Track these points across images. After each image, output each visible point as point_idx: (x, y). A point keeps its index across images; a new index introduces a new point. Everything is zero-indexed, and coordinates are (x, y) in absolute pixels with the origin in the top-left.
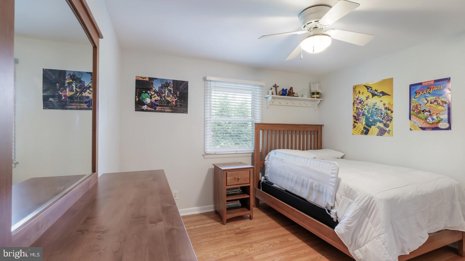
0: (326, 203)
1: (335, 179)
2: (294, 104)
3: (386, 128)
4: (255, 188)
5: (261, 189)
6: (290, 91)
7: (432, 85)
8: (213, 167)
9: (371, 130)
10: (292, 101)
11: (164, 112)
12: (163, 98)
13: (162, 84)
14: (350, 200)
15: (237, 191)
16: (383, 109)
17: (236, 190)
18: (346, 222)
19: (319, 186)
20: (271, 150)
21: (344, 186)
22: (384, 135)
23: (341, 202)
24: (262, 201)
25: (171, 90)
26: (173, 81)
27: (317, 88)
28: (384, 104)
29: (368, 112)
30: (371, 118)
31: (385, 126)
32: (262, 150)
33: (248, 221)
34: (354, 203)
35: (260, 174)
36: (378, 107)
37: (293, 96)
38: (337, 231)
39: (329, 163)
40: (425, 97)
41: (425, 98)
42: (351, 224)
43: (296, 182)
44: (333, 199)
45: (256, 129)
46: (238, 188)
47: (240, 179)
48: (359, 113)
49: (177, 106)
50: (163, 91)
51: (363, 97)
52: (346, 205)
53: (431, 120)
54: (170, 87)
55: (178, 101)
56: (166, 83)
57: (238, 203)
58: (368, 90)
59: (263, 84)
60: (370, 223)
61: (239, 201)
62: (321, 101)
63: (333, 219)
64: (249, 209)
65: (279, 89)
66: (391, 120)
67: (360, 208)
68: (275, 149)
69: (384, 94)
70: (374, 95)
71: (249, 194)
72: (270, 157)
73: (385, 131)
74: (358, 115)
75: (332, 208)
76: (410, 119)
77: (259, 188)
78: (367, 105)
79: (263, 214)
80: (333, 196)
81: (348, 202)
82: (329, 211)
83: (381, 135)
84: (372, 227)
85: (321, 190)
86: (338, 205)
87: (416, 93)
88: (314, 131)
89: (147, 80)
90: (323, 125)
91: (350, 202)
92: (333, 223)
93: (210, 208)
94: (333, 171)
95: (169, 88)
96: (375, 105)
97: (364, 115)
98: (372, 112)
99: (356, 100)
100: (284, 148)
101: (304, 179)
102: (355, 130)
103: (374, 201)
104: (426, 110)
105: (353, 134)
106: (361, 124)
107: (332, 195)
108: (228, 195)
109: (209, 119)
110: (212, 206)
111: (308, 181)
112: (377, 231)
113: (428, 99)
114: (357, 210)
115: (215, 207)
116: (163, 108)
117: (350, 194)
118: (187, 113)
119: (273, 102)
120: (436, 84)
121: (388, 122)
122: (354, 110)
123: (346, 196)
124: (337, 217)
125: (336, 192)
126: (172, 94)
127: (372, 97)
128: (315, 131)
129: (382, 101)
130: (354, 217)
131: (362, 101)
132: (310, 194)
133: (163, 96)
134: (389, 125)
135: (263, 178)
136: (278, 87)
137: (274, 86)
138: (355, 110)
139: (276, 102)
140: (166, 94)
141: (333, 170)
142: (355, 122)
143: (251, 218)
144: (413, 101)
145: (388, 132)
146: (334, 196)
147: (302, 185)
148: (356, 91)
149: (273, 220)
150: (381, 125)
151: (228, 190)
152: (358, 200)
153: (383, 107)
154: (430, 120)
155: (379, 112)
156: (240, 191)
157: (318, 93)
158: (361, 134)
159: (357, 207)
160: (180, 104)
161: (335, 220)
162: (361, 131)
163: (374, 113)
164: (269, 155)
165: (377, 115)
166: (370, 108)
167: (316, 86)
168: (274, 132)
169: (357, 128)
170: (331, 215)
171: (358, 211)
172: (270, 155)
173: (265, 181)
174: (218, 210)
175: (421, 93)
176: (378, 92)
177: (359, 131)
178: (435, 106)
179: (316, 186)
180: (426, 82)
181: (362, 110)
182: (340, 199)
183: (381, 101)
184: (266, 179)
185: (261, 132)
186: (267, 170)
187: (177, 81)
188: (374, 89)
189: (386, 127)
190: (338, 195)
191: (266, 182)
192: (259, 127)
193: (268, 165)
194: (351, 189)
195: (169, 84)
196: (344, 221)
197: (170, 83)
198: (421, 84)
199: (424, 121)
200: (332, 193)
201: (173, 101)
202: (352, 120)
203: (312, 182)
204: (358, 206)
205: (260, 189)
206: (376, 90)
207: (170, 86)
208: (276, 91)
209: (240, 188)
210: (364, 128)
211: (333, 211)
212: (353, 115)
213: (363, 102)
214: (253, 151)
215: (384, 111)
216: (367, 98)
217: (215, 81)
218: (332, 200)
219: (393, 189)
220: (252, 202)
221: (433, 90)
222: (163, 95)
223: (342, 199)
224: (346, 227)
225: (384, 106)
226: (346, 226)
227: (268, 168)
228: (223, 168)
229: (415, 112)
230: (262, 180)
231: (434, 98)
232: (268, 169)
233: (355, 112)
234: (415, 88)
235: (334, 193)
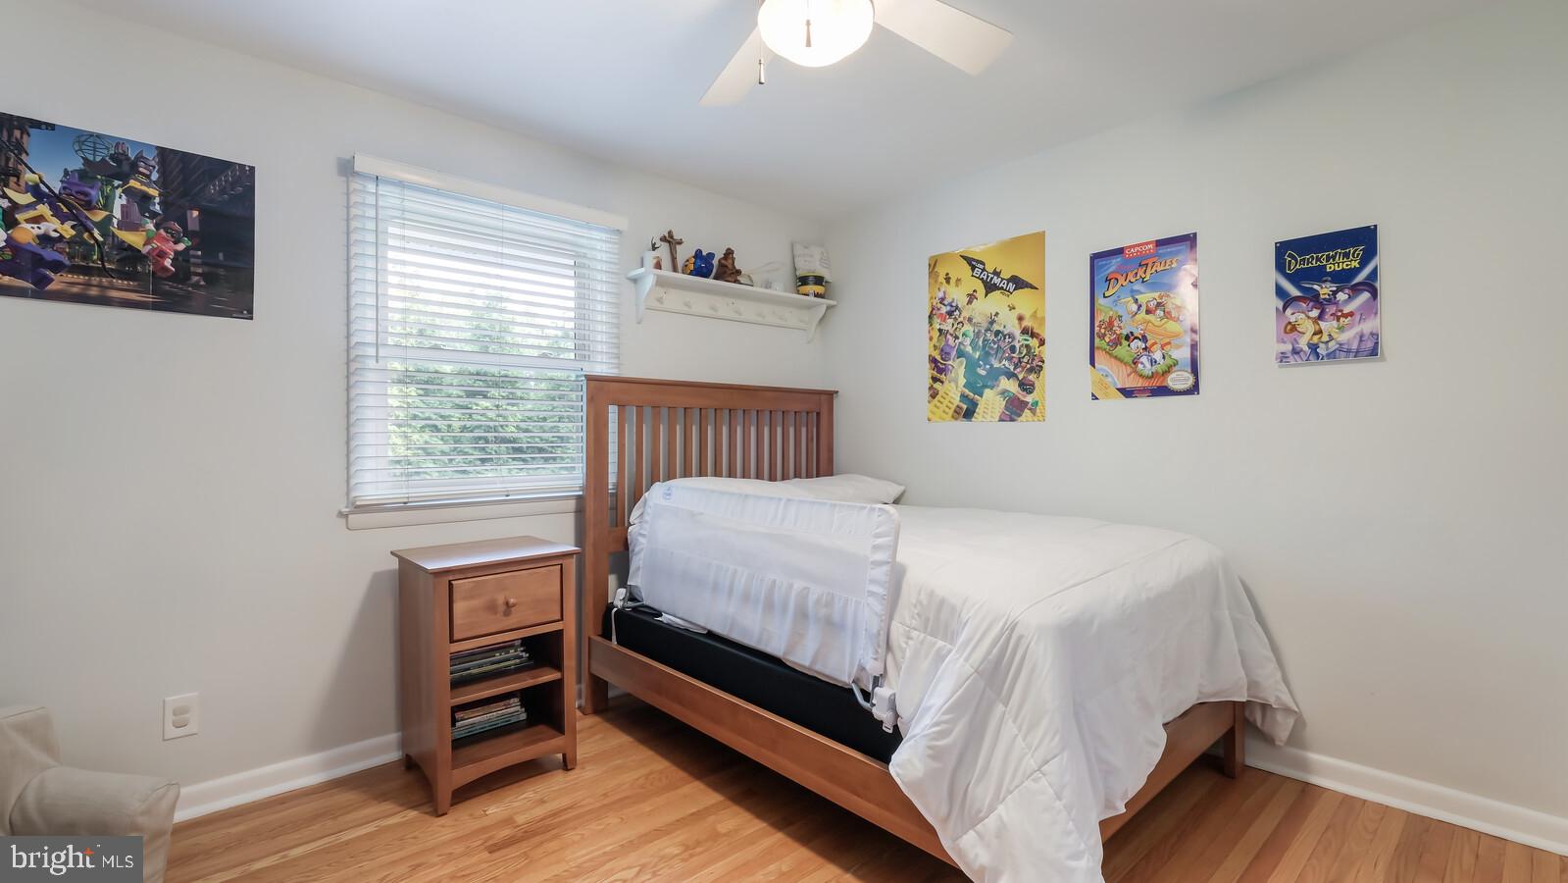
0: (857, 663)
1: (885, 568)
2: (740, 314)
3: (1025, 397)
4: (589, 638)
5: (614, 637)
6: (723, 261)
7: (1153, 256)
8: (394, 564)
9: (982, 403)
10: (730, 300)
11: (103, 301)
12: (96, 233)
13: (91, 158)
14: (940, 643)
15: (508, 660)
16: (1017, 332)
17: (504, 656)
18: (930, 731)
19: (829, 604)
20: (654, 479)
21: (919, 594)
22: (1019, 419)
23: (908, 654)
24: (619, 684)
25: (146, 198)
26: (164, 154)
27: (818, 263)
28: (1020, 319)
29: (973, 344)
30: (981, 363)
31: (1024, 390)
32: (619, 484)
33: (558, 780)
34: (954, 652)
35: (612, 580)
36: (1001, 329)
37: (736, 281)
38: (900, 772)
39: (866, 511)
40: (1133, 292)
41: (1133, 297)
42: (944, 738)
43: (746, 598)
44: (879, 646)
45: (591, 400)
46: (512, 646)
47: (514, 605)
48: (947, 350)
49: (189, 279)
50: (93, 192)
51: (957, 295)
52: (925, 665)
53: (1148, 365)
54: (141, 178)
55: (192, 252)
56: (112, 157)
57: (512, 710)
58: (973, 271)
59: (622, 223)
60: (1011, 720)
61: (515, 701)
62: (829, 308)
63: (882, 722)
64: (559, 728)
65: (685, 253)
66: (1037, 369)
67: (976, 671)
68: (670, 476)
69: (1019, 283)
70: (990, 288)
71: (559, 667)
72: (649, 510)
73: (1023, 405)
74: (945, 354)
75: (876, 682)
76: (1092, 363)
77: (606, 635)
78: (970, 320)
79: (620, 739)
80: (882, 632)
81: (933, 652)
82: (867, 696)
83: (1012, 420)
84: (1017, 735)
85: (836, 617)
86: (898, 667)
87: (1108, 280)
88: (808, 413)
90: (837, 392)
91: (939, 650)
92: (881, 743)
93: (382, 749)
94: (879, 541)
95: (133, 183)
96: (992, 322)
97: (961, 354)
98: (984, 346)
99: (939, 305)
100: (702, 473)
101: (775, 581)
102: (936, 406)
103: (1020, 637)
104: (1136, 335)
105: (929, 420)
106: (953, 384)
107: (875, 631)
108: (457, 684)
109: (371, 351)
110: (393, 737)
111: (791, 586)
112: (1036, 749)
113: (1142, 298)
114: (967, 680)
115: (404, 743)
116: (95, 280)
117: (940, 619)
118: (252, 318)
119: (660, 300)
120: (1161, 252)
121: (1032, 377)
122: (931, 339)
123: (926, 627)
124: (897, 716)
125: (891, 618)
126: (154, 215)
127: (986, 295)
128: (812, 412)
129: (1014, 308)
130: (956, 708)
131: (957, 308)
132: (797, 635)
133: (95, 224)
134: (1033, 385)
135: (622, 592)
136: (680, 243)
137: (663, 239)
138: (935, 340)
139: (674, 299)
140: (117, 213)
141: (878, 536)
142: (935, 379)
143: (567, 765)
144: (1099, 307)
145: (1030, 409)
146: (883, 634)
147: (769, 606)
148: (937, 275)
149: (658, 758)
150: (1012, 386)
151: (456, 658)
152: (969, 640)
153: (1018, 326)
154: (1145, 366)
155: (1005, 345)
156: (522, 657)
157: (819, 280)
158: (953, 417)
159: (968, 666)
160: (206, 269)
161: (888, 728)
162: (953, 407)
163: (992, 348)
164: (646, 501)
165: (999, 355)
166: (979, 331)
167: (812, 256)
168: (664, 412)
169: (942, 400)
170: (874, 711)
171: (970, 680)
172: (650, 503)
173: (630, 604)
174: (413, 752)
175: (1121, 280)
176: (1002, 279)
177: (947, 410)
178: (1157, 322)
179: (818, 602)
180: (1134, 246)
181: (957, 338)
182: (905, 646)
183: (1012, 308)
184: (632, 598)
185: (613, 411)
186: (637, 561)
187: (186, 158)
188: (990, 268)
189: (1025, 393)
190: (897, 629)
191: (634, 609)
192: (601, 390)
193: (641, 540)
194: (942, 602)
195: (134, 166)
196: (923, 730)
197: (140, 157)
198: (1120, 251)
199: (1129, 370)
200: (875, 625)
201: (162, 255)
202: (926, 371)
203: (805, 588)
204: (970, 661)
205: (611, 640)
206: (998, 270)
207: (143, 174)
208: (674, 259)
209: (522, 645)
210: (964, 397)
211: (882, 693)
212: (930, 356)
213: (957, 312)
214: (582, 488)
215: (1020, 340)
216: (972, 297)
217: (402, 184)
218: (877, 652)
219: (1074, 586)
220: (574, 696)
221: (1153, 271)
222: (99, 216)
223: (911, 642)
224: (930, 752)
225: (1020, 324)
226: (930, 748)
227: (639, 552)
228: (432, 565)
229: (1107, 340)
230: (619, 604)
231: (1156, 295)
232: (642, 555)
233: (935, 346)
234: (1106, 264)
235: (883, 624)
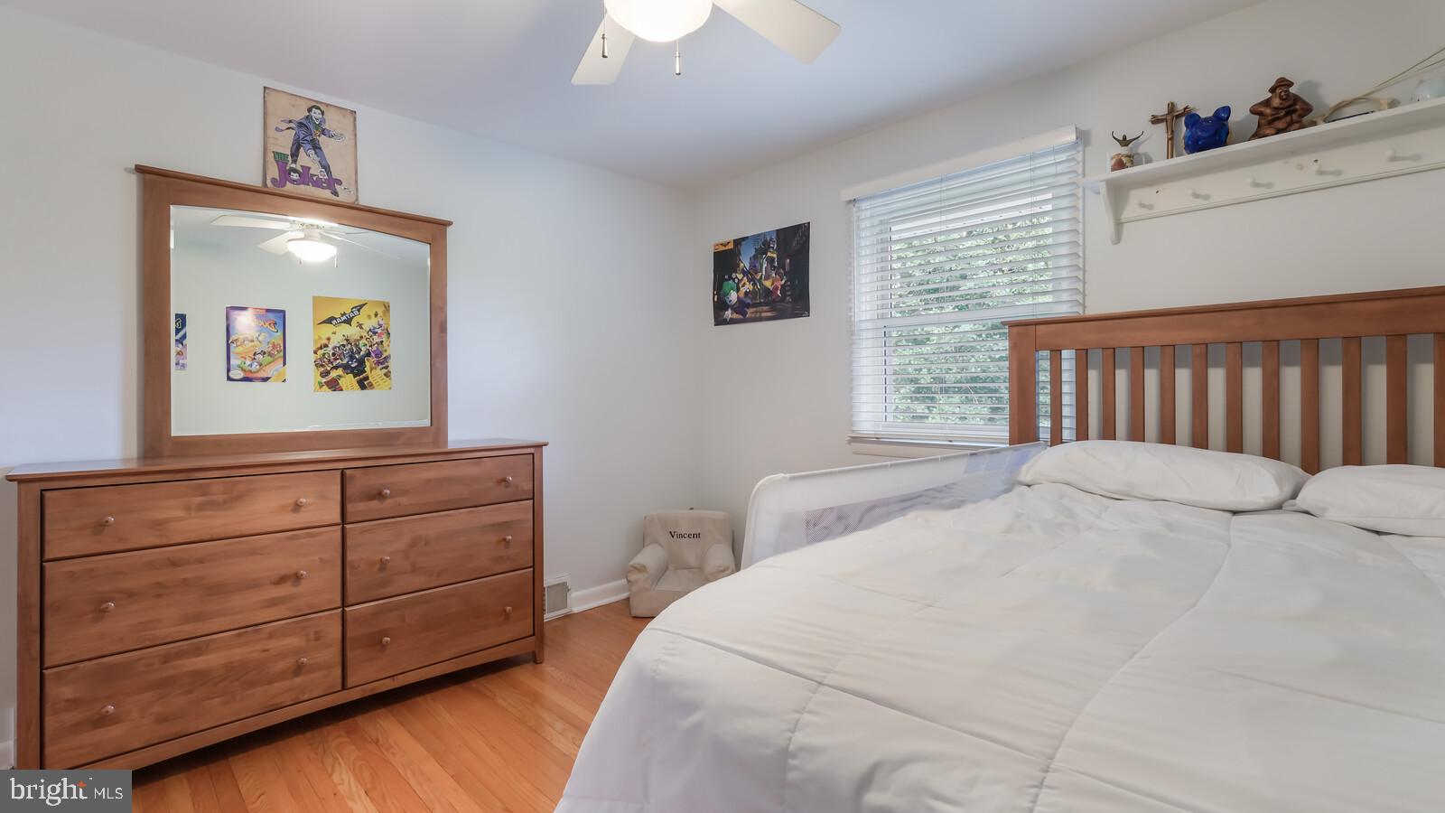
11: (760, 319)
12: (758, 285)
13: (757, 247)
25: (773, 259)
26: (778, 232)
45: (1014, 347)
49: (786, 300)
50: (758, 264)
54: (771, 250)
55: (787, 284)
56: (763, 243)
89: (731, 246)
95: (769, 254)
116: (758, 309)
118: (809, 315)
119: (1147, 206)
126: (775, 268)
133: (758, 280)
137: (1154, 121)
139: (1174, 196)
140: (764, 272)
160: (792, 292)
192: (1028, 336)
195: (769, 244)
201: (777, 288)
207: (772, 247)
208: (1171, 141)
217: (870, 198)
222: (759, 276)
